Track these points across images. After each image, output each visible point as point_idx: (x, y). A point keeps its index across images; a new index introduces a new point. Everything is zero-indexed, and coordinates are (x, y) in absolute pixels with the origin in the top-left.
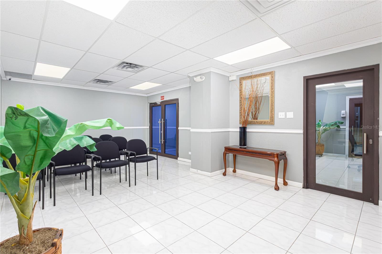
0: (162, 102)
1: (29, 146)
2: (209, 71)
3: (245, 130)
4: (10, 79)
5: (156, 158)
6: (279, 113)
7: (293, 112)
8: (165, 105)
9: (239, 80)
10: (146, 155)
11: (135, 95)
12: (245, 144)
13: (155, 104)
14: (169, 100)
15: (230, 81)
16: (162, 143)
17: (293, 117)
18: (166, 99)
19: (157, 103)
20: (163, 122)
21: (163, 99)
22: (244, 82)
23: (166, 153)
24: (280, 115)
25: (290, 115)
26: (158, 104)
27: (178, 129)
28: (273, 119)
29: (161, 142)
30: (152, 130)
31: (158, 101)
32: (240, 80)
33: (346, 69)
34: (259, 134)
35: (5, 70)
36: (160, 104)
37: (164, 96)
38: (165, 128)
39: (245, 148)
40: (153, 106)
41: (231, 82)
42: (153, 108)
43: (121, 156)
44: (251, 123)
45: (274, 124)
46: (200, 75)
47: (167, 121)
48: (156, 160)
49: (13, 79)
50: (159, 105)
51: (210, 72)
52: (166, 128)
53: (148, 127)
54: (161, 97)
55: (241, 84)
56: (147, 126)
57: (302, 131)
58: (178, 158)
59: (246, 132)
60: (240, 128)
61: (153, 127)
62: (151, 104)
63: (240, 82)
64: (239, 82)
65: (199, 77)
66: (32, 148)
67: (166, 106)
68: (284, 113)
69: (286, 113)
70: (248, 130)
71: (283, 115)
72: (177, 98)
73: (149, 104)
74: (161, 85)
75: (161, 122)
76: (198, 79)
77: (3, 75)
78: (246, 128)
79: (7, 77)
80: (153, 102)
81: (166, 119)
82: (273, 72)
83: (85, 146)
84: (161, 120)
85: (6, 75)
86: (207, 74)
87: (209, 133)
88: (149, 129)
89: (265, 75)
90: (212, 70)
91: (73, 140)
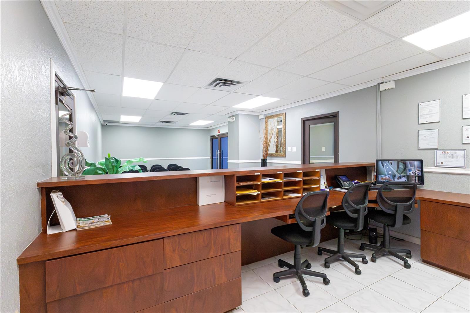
0: (219, 135)
3: (265, 161)
4: (107, 124)
6: (289, 147)
7: (295, 147)
8: (221, 138)
9: (265, 119)
11: (197, 129)
14: (223, 133)
15: (260, 119)
17: (296, 151)
19: (215, 136)
21: (219, 133)
24: (289, 149)
25: (294, 149)
28: (285, 153)
30: (212, 160)
31: (216, 134)
34: (276, 164)
35: (104, 119)
36: (217, 136)
37: (220, 130)
38: (221, 159)
40: (213, 138)
42: (213, 140)
45: (285, 157)
46: (233, 116)
49: (108, 124)
50: (217, 138)
51: (238, 114)
52: (222, 158)
54: (218, 130)
55: (266, 122)
56: (209, 157)
57: (300, 163)
59: (266, 163)
60: (262, 159)
61: (213, 158)
65: (231, 118)
67: (222, 138)
68: (291, 147)
70: (268, 161)
71: (291, 149)
73: (210, 137)
74: (213, 121)
75: (218, 153)
76: (230, 120)
77: (102, 122)
78: (266, 159)
79: (105, 123)
80: (212, 135)
81: (222, 151)
82: (284, 113)
83: (136, 170)
84: (218, 152)
85: (104, 122)
86: (236, 116)
87: (238, 164)
88: (210, 159)
89: (280, 116)
90: (239, 112)
91: (130, 167)
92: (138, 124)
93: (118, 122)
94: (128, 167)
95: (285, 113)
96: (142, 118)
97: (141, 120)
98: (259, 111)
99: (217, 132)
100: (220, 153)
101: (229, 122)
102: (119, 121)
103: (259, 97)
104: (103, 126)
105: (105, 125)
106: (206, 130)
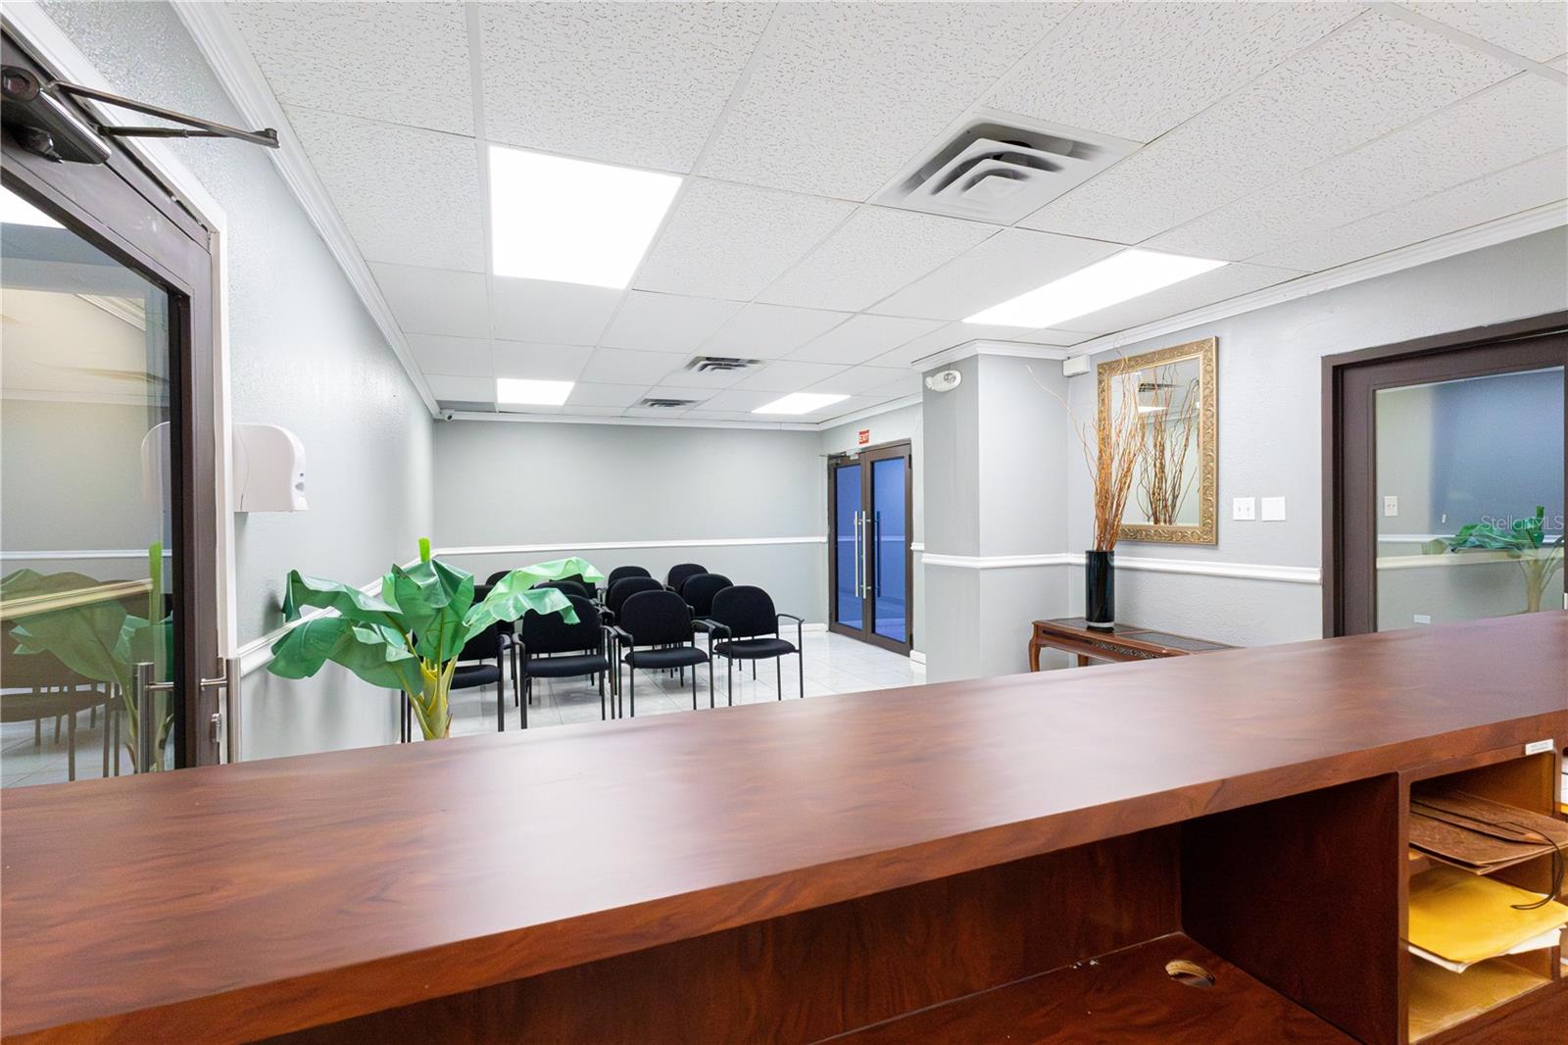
0: (864, 452)
1: (430, 616)
2: (974, 354)
3: (1107, 562)
4: (450, 417)
5: (797, 648)
6: (1235, 500)
7: (1282, 500)
8: (872, 464)
9: (1096, 374)
10: (773, 636)
11: (777, 431)
12: (1107, 616)
13: (843, 457)
14: (882, 445)
15: (1069, 377)
16: (865, 597)
17: (1284, 519)
18: (877, 439)
19: (849, 457)
20: (867, 523)
21: (867, 441)
22: (1115, 381)
23: (878, 630)
24: (1237, 508)
25: (1275, 508)
26: (852, 458)
27: (912, 548)
28: (1212, 524)
29: (861, 591)
30: (836, 549)
31: (851, 446)
32: (1100, 373)
33: (1485, 322)
34: (1166, 577)
35: (439, 399)
36: (857, 457)
37: (868, 432)
38: (873, 544)
39: (1109, 631)
40: (837, 464)
41: (1071, 379)
42: (838, 470)
43: (696, 634)
44: (1136, 537)
45: (1217, 543)
46: (948, 366)
47: (882, 518)
48: (798, 654)
49: (457, 416)
50: (856, 463)
51: (977, 355)
52: (876, 539)
53: (825, 539)
54: (861, 433)
55: (1102, 389)
56: (822, 535)
57: (1315, 574)
58: (912, 652)
59: (1113, 568)
60: (1090, 554)
61: (839, 540)
62: (831, 457)
63: (1100, 382)
64: (1097, 382)
65: (941, 375)
66: (435, 619)
67: (876, 464)
68: (1252, 500)
69: (1260, 502)
70: (1118, 561)
71: (1248, 509)
72: (906, 437)
73: (826, 459)
74: (848, 397)
75: (860, 521)
76: (938, 383)
77: (435, 409)
78: (1112, 553)
79: (444, 411)
80: (836, 450)
81: (878, 513)
82: (1209, 340)
83: (548, 612)
84: (860, 517)
85: (441, 409)
86: (968, 366)
87: (974, 571)
88: (827, 545)
89: (1182, 354)
90: (981, 349)
91: (521, 598)
92: (560, 412)
93: (489, 408)
94: (516, 599)
95: (1217, 339)
96: (575, 387)
97: (573, 393)
98: (1068, 340)
99: (858, 438)
100: (869, 520)
101: (928, 393)
102: (492, 404)
103: (1132, 254)
104: (436, 423)
105: (443, 421)
106: (809, 434)
